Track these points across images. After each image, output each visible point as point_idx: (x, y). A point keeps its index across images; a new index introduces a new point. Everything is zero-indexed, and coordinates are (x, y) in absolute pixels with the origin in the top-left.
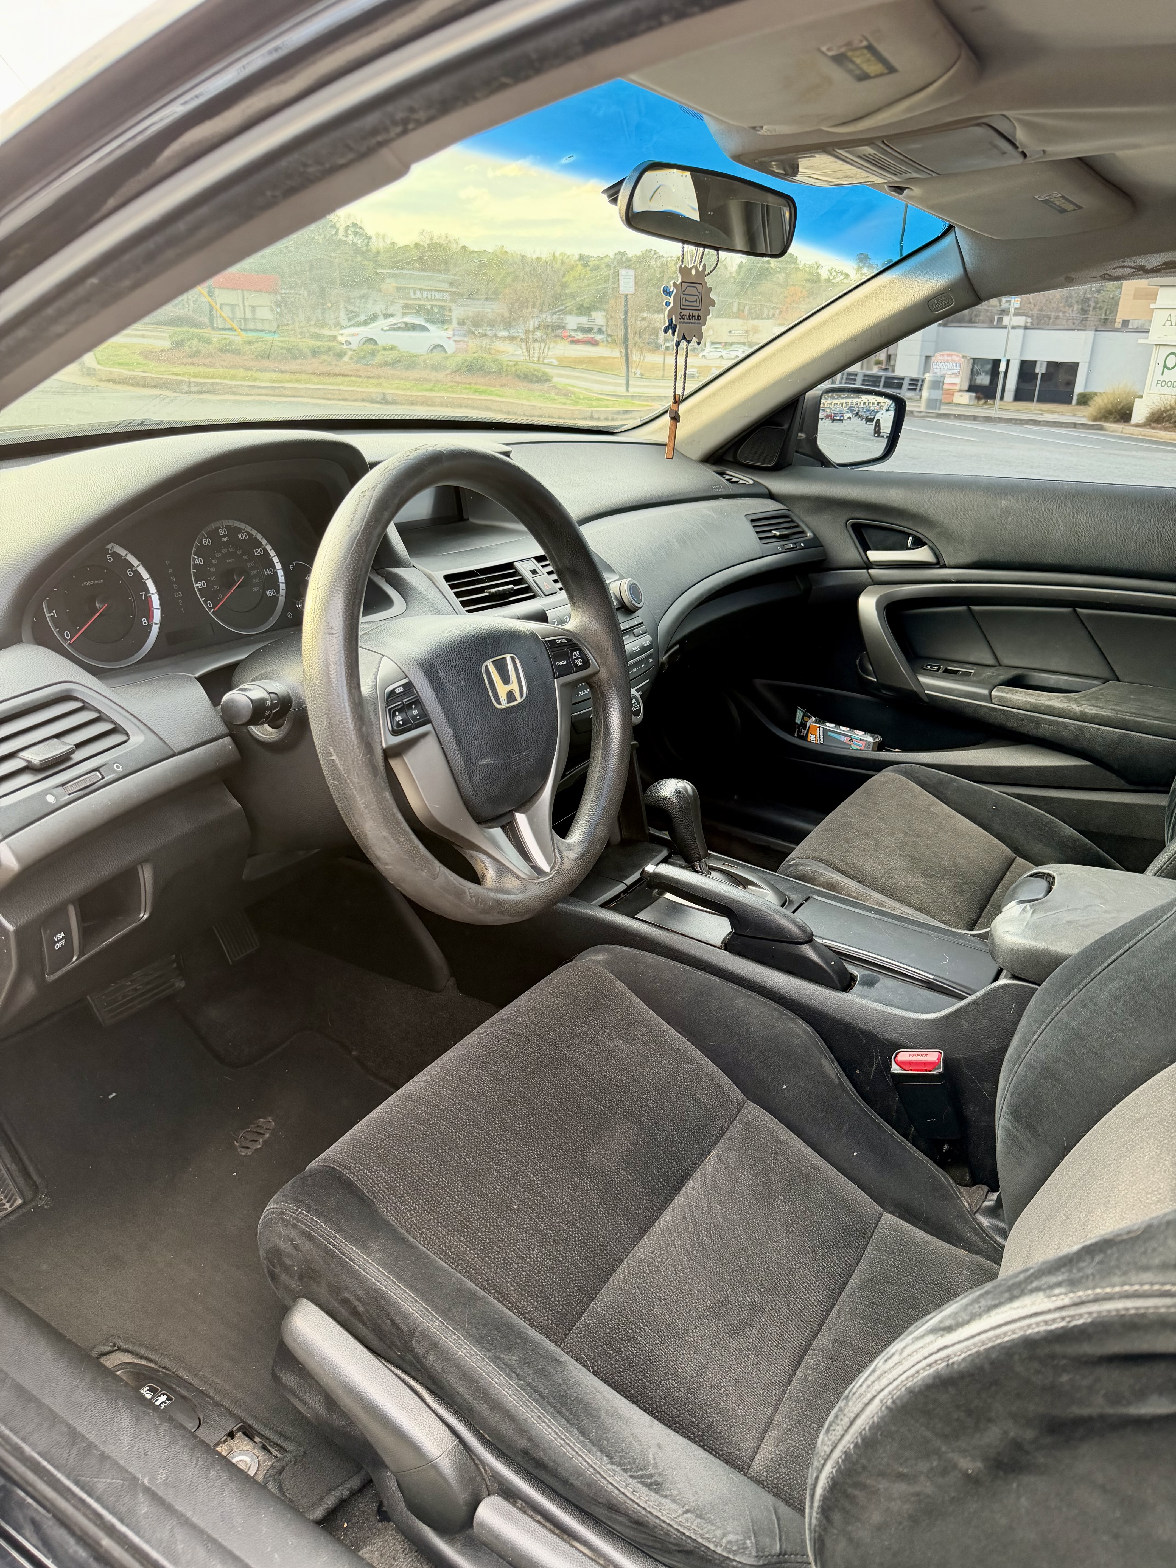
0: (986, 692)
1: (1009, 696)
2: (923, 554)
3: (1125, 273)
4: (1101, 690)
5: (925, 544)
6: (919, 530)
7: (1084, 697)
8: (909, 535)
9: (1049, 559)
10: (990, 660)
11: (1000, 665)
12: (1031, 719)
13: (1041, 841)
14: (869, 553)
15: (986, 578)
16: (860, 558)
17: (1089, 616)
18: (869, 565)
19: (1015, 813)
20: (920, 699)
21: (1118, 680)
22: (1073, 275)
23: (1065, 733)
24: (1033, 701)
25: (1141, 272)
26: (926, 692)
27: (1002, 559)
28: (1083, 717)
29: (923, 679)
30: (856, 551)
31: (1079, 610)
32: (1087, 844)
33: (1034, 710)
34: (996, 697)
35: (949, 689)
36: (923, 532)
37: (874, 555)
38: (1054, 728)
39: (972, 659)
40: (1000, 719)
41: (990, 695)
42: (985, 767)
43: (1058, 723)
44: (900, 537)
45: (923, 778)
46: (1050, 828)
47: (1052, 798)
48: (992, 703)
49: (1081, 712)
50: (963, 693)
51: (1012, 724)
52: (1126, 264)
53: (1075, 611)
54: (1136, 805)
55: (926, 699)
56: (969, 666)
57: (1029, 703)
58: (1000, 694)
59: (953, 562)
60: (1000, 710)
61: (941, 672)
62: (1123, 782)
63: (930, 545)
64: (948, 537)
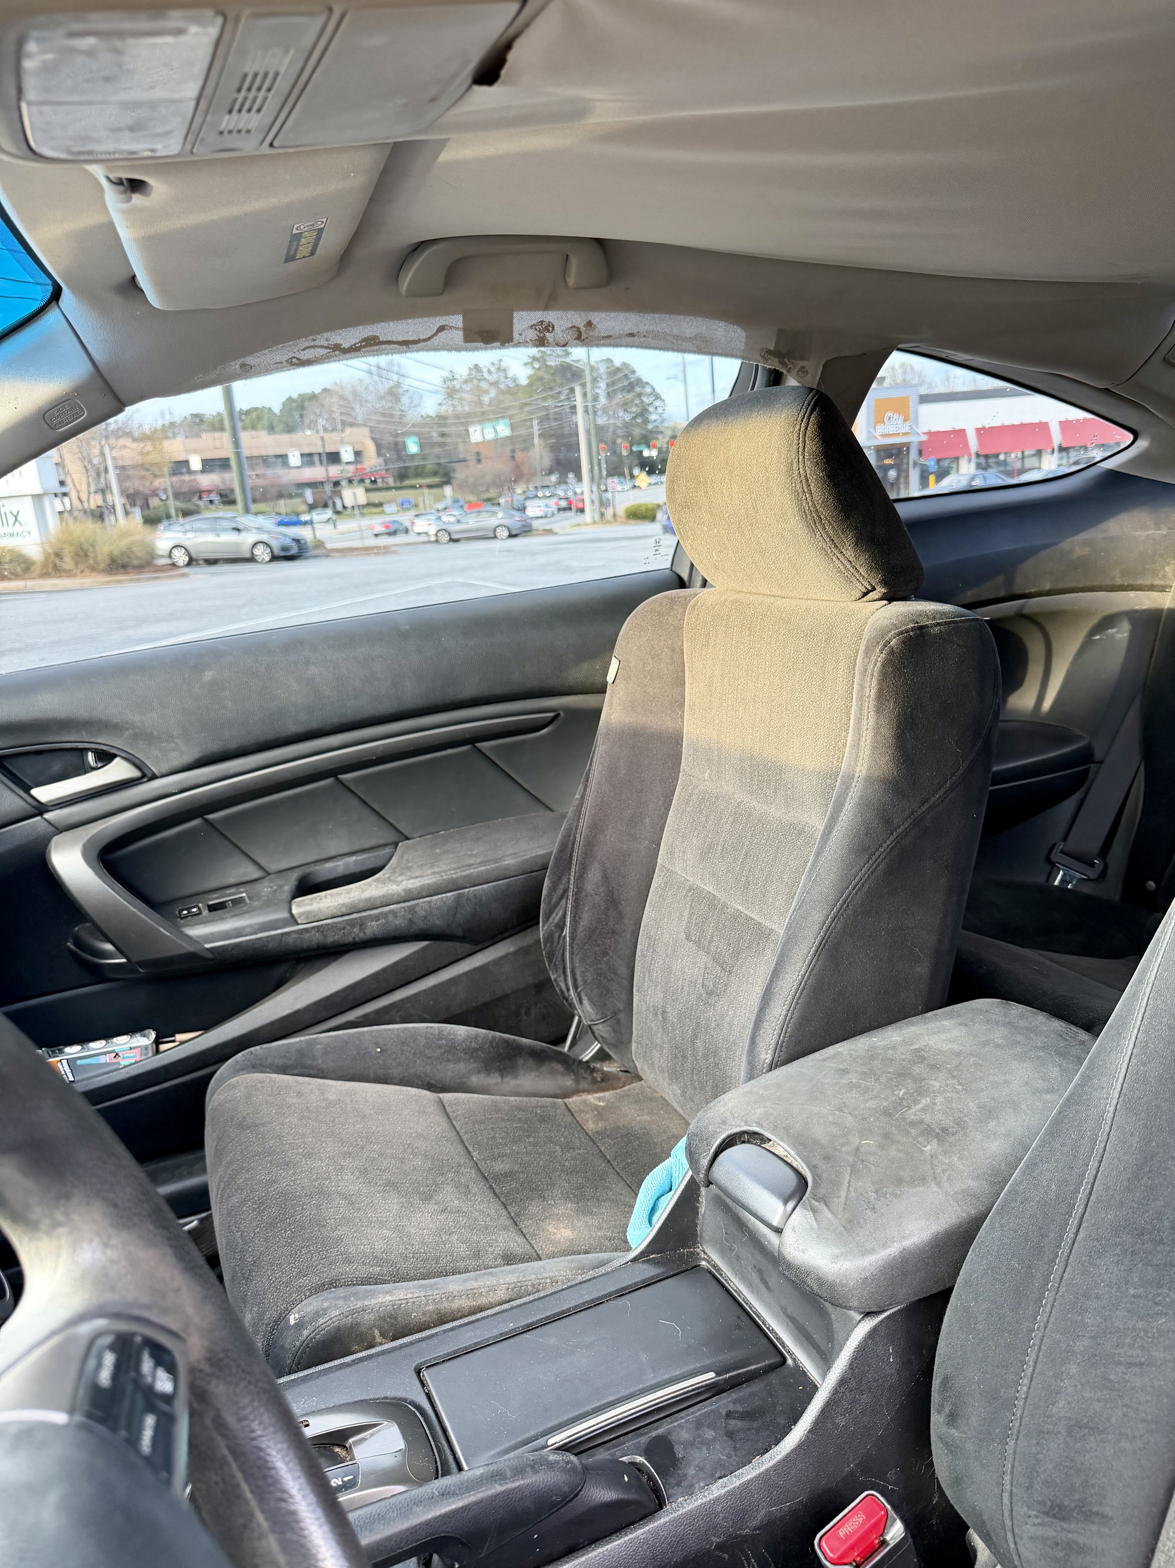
0: (283, 915)
1: (315, 906)
2: (118, 770)
3: (316, 355)
4: (402, 857)
5: (114, 756)
6: (100, 741)
7: (394, 871)
8: (87, 750)
9: (293, 728)
10: (255, 874)
11: (269, 874)
12: (352, 923)
13: (448, 1060)
14: (35, 792)
15: (219, 775)
16: (24, 804)
17: (357, 780)
18: (41, 809)
19: (403, 1043)
20: (203, 958)
21: (407, 838)
22: (250, 360)
23: (398, 922)
24: (347, 900)
25: (337, 352)
26: (208, 946)
27: (233, 745)
28: (409, 896)
29: (196, 931)
30: (13, 795)
31: (341, 777)
32: (486, 1037)
33: (353, 910)
34: (301, 914)
35: (236, 929)
36: (105, 741)
37: (44, 793)
38: (382, 921)
39: (232, 880)
40: (317, 938)
41: (292, 915)
42: (316, 1004)
44: (71, 758)
45: (278, 1062)
46: (446, 1039)
47: (402, 1001)
48: (298, 924)
49: (404, 890)
50: (256, 927)
52: (317, 343)
53: (338, 780)
54: (488, 963)
55: (210, 956)
56: (232, 890)
57: (343, 905)
58: (303, 909)
59: (165, 768)
60: (313, 928)
61: (205, 912)
62: (468, 946)
63: (124, 755)
64: (147, 737)
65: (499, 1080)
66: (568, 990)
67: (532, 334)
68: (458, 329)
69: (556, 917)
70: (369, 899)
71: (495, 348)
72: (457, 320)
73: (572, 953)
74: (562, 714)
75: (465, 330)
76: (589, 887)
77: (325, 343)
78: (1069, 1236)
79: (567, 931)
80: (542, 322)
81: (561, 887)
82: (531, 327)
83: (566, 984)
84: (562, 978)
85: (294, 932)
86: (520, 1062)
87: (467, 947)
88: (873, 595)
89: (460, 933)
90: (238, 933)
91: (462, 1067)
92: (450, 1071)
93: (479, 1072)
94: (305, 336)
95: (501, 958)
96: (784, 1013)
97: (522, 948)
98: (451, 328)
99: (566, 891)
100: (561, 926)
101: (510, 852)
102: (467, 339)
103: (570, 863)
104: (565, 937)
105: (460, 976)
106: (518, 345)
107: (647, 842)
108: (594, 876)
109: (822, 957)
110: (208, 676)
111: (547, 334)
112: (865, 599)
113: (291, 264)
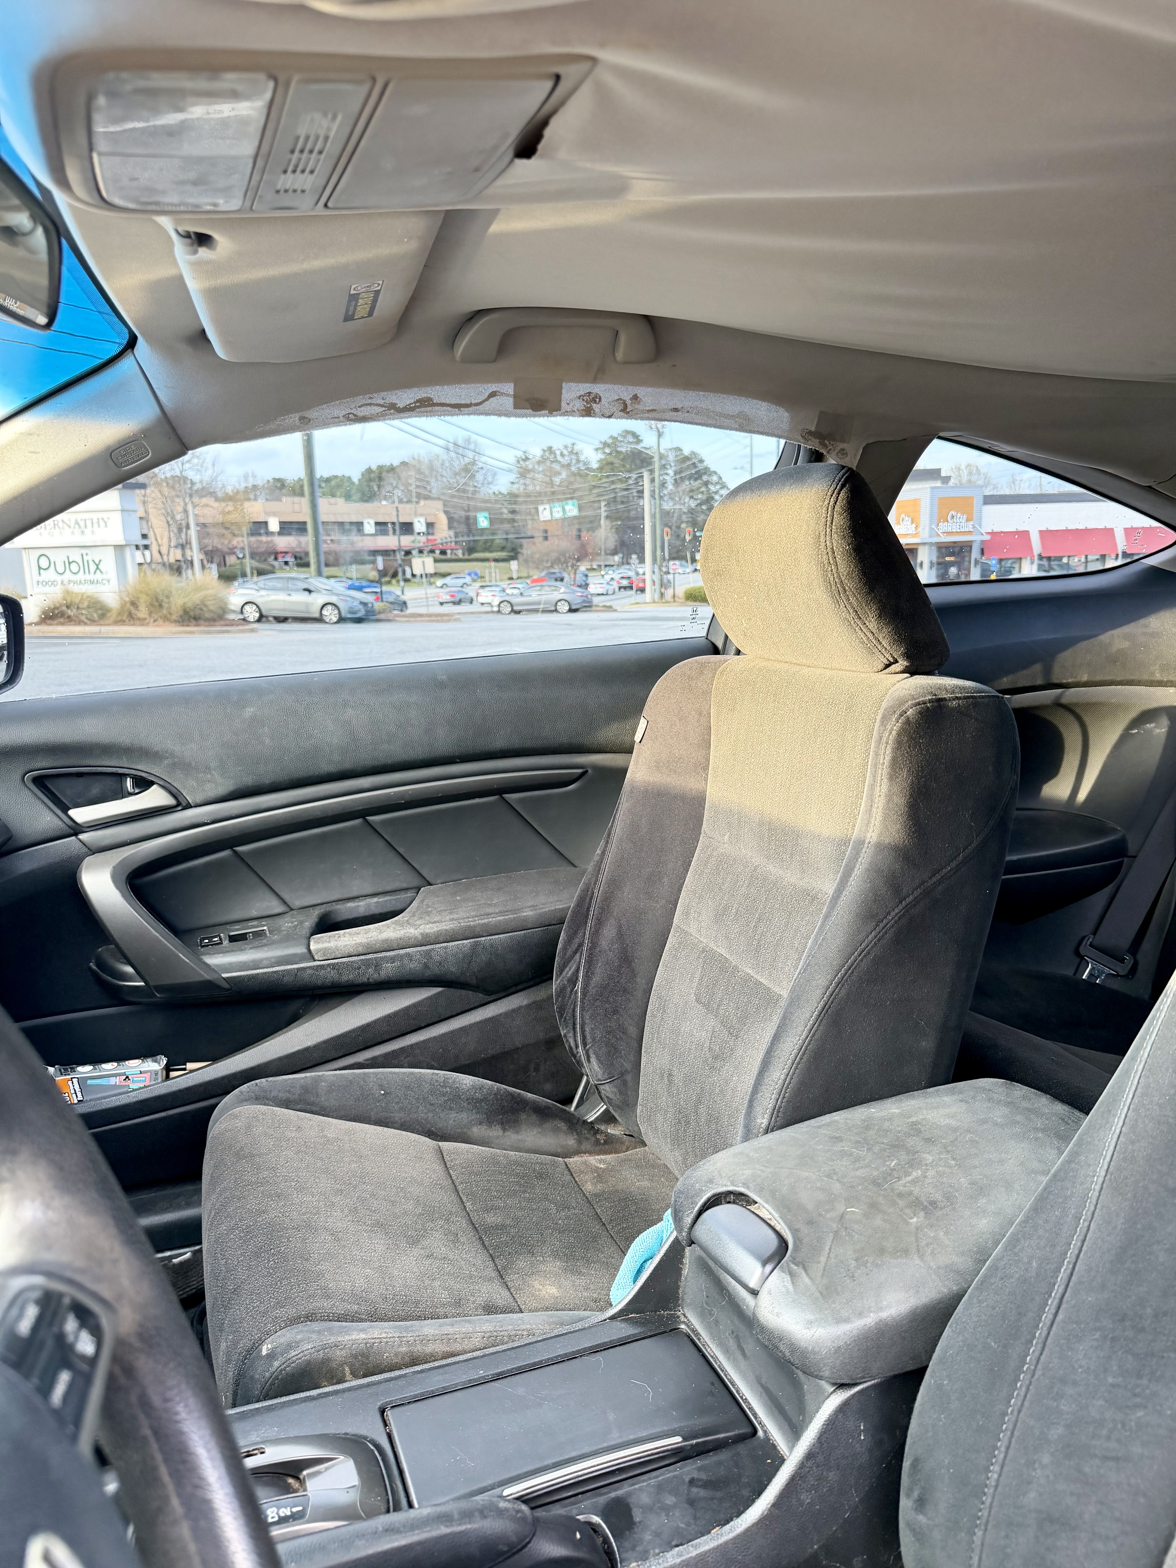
0: (301, 950)
1: (332, 944)
2: (154, 797)
3: (373, 412)
4: (422, 901)
5: (152, 783)
6: (139, 767)
7: (414, 915)
8: (126, 775)
9: (326, 767)
10: (278, 908)
11: (292, 910)
12: (367, 964)
13: (451, 1109)
14: (71, 812)
15: (252, 808)
16: (60, 823)
17: (383, 823)
18: (76, 829)
19: (408, 1088)
20: (219, 987)
21: (430, 884)
22: (309, 414)
23: (413, 966)
24: (364, 941)
25: (392, 411)
26: (225, 975)
27: (267, 780)
28: (426, 941)
29: (214, 960)
30: (51, 814)
31: (370, 818)
32: (491, 1088)
33: (370, 950)
34: (318, 951)
35: (254, 961)
36: (144, 768)
37: (81, 815)
38: (397, 964)
39: (255, 913)
40: (331, 976)
41: (309, 950)
42: (325, 1042)
43: (401, 957)
44: (110, 782)
45: (283, 1095)
46: (450, 1087)
47: (412, 1046)
48: (315, 960)
49: (422, 934)
50: (273, 960)
52: (374, 401)
53: (367, 821)
54: (501, 1015)
55: (227, 986)
56: (255, 923)
57: (360, 944)
58: (320, 946)
59: (199, 798)
60: (328, 965)
61: (226, 942)
62: (481, 995)
63: (161, 783)
64: (185, 767)
65: (501, 1133)
66: (577, 1047)
67: (579, 405)
68: (508, 395)
69: (569, 972)
70: (387, 940)
71: (544, 416)
72: (509, 388)
73: (583, 1009)
74: (590, 771)
75: (515, 397)
76: (604, 943)
77: (381, 402)
78: (1047, 1317)
79: (579, 985)
80: (590, 393)
81: (577, 941)
82: (579, 398)
83: (575, 1041)
84: (571, 1034)
85: (310, 968)
86: (523, 1116)
87: (481, 997)
88: (895, 668)
89: (474, 982)
90: (256, 965)
91: (464, 1117)
92: (454, 1119)
93: (481, 1124)
94: (364, 395)
95: (513, 1011)
96: (783, 1077)
97: (534, 1003)
98: (502, 394)
99: (581, 945)
100: (573, 981)
101: (529, 904)
102: (516, 407)
103: (587, 917)
104: (576, 992)
105: (471, 1026)
106: (566, 414)
107: (664, 901)
108: (609, 932)
109: (824, 1021)
110: (249, 712)
111: (594, 405)
112: (887, 671)
113: (350, 324)
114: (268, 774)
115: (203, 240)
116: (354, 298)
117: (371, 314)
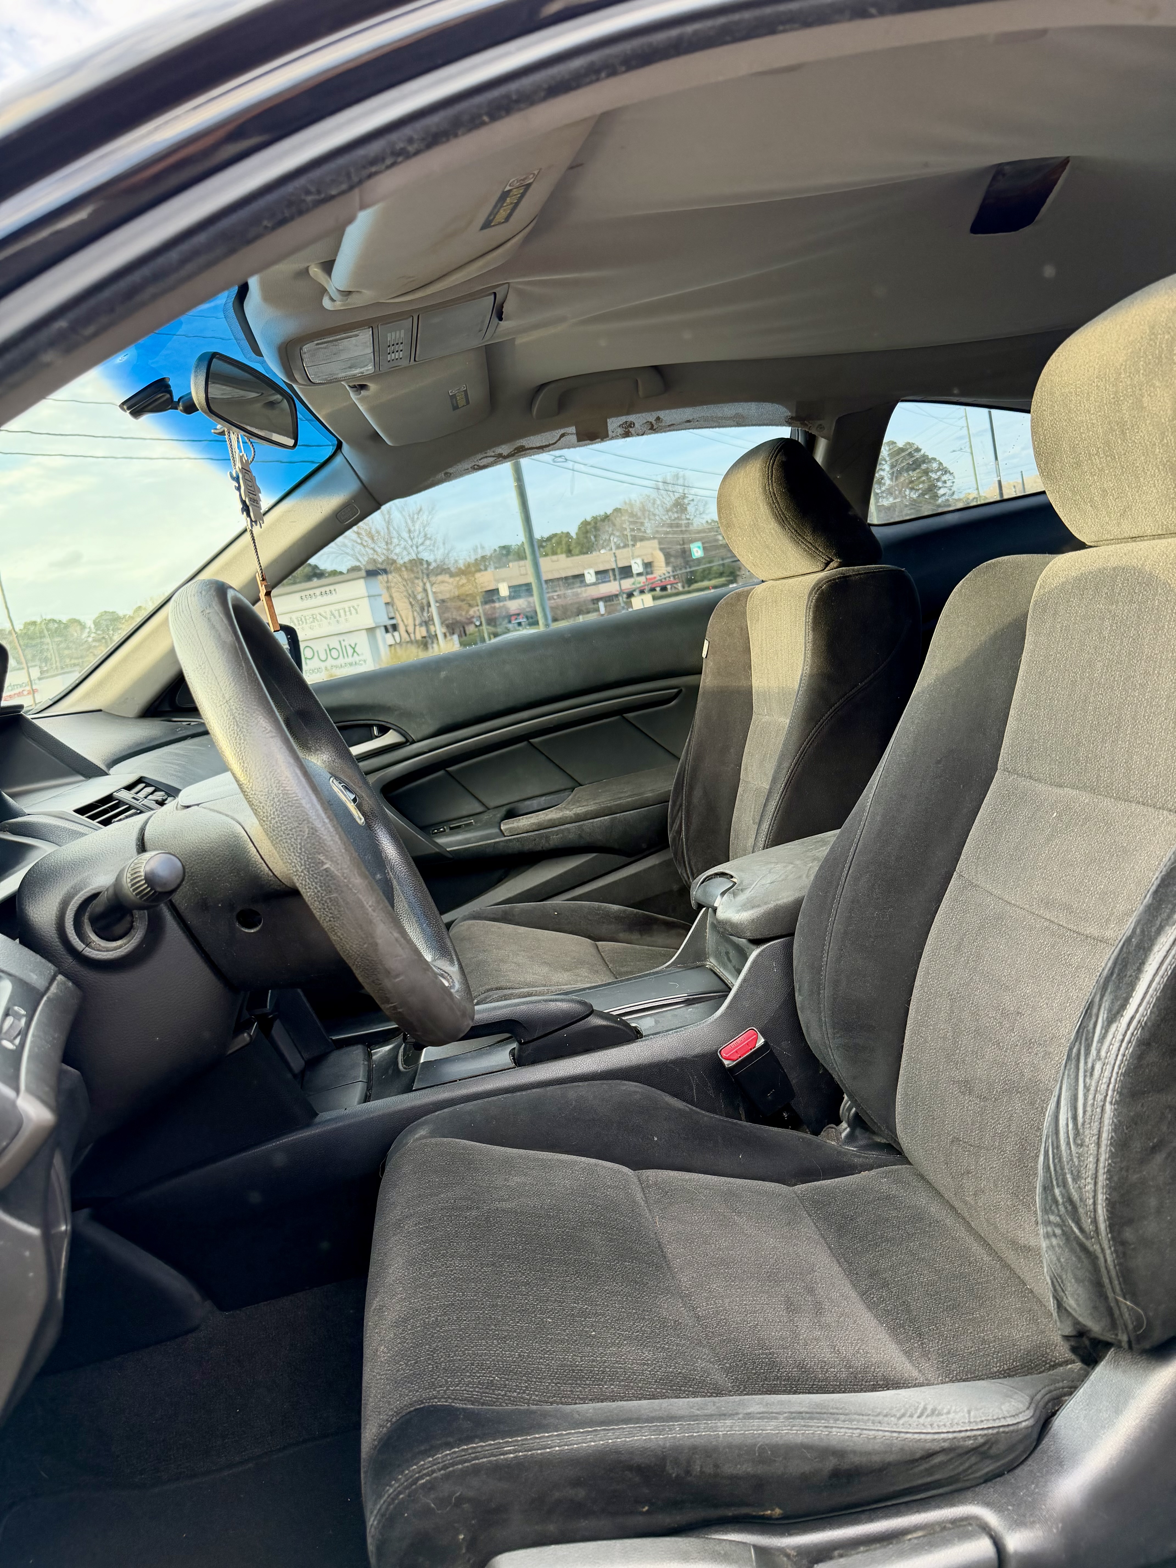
0: (496, 831)
1: (515, 825)
2: (391, 738)
3: (489, 462)
4: (575, 795)
5: (389, 728)
6: (380, 719)
7: (569, 804)
8: (373, 724)
10: (480, 809)
11: (489, 809)
12: (541, 836)
13: (603, 923)
15: (453, 740)
17: (541, 742)
19: (573, 911)
21: (581, 785)
22: (450, 471)
23: (571, 836)
24: (536, 821)
25: (501, 459)
26: (449, 849)
28: (578, 819)
29: (443, 841)
31: (531, 740)
32: (632, 912)
33: (540, 827)
34: (506, 829)
35: (466, 839)
36: (383, 718)
38: (561, 836)
39: (465, 813)
40: (517, 847)
41: (501, 830)
43: (562, 830)
44: (366, 729)
48: (505, 836)
49: (574, 814)
50: (479, 839)
51: (528, 847)
52: (488, 454)
53: (530, 742)
54: (640, 872)
55: (451, 856)
56: (466, 819)
57: (533, 824)
58: (507, 826)
59: (419, 735)
60: (514, 839)
61: (448, 831)
62: (624, 858)
63: (394, 727)
64: (407, 715)
65: (639, 937)
66: (689, 878)
67: (620, 431)
68: (572, 434)
69: (676, 826)
70: (550, 820)
71: (598, 443)
72: (572, 429)
73: (688, 850)
74: (683, 689)
75: (578, 434)
76: (695, 800)
77: (493, 454)
78: (844, 874)
79: (683, 833)
80: (626, 422)
81: (678, 803)
82: (620, 426)
83: (687, 874)
84: (684, 871)
85: (502, 841)
86: (655, 927)
87: (624, 859)
88: (832, 565)
89: (616, 846)
90: (468, 841)
91: (613, 927)
92: (604, 929)
93: (624, 931)
94: (481, 452)
95: (650, 868)
97: (665, 861)
98: (568, 434)
99: (681, 805)
100: (679, 832)
101: (649, 789)
102: (579, 440)
103: (683, 786)
104: (682, 839)
105: (620, 880)
106: (613, 438)
107: (732, 766)
108: (698, 793)
110: (443, 674)
111: (631, 429)
112: (828, 568)
113: (458, 411)
114: (460, 715)
115: (363, 387)
116: (453, 397)
117: (468, 402)
